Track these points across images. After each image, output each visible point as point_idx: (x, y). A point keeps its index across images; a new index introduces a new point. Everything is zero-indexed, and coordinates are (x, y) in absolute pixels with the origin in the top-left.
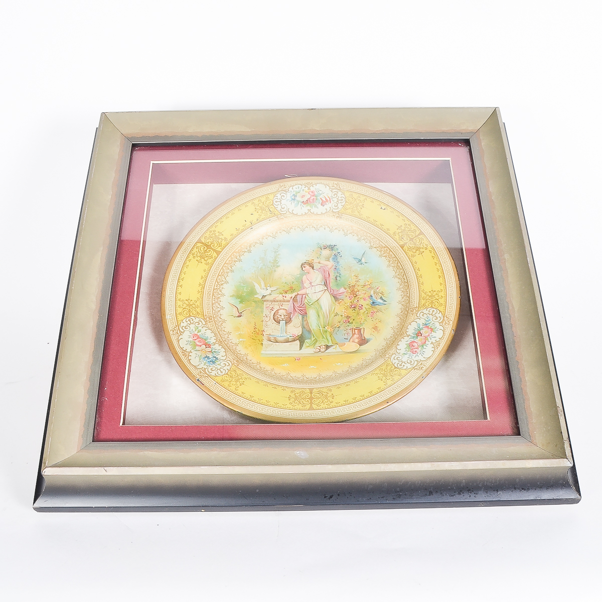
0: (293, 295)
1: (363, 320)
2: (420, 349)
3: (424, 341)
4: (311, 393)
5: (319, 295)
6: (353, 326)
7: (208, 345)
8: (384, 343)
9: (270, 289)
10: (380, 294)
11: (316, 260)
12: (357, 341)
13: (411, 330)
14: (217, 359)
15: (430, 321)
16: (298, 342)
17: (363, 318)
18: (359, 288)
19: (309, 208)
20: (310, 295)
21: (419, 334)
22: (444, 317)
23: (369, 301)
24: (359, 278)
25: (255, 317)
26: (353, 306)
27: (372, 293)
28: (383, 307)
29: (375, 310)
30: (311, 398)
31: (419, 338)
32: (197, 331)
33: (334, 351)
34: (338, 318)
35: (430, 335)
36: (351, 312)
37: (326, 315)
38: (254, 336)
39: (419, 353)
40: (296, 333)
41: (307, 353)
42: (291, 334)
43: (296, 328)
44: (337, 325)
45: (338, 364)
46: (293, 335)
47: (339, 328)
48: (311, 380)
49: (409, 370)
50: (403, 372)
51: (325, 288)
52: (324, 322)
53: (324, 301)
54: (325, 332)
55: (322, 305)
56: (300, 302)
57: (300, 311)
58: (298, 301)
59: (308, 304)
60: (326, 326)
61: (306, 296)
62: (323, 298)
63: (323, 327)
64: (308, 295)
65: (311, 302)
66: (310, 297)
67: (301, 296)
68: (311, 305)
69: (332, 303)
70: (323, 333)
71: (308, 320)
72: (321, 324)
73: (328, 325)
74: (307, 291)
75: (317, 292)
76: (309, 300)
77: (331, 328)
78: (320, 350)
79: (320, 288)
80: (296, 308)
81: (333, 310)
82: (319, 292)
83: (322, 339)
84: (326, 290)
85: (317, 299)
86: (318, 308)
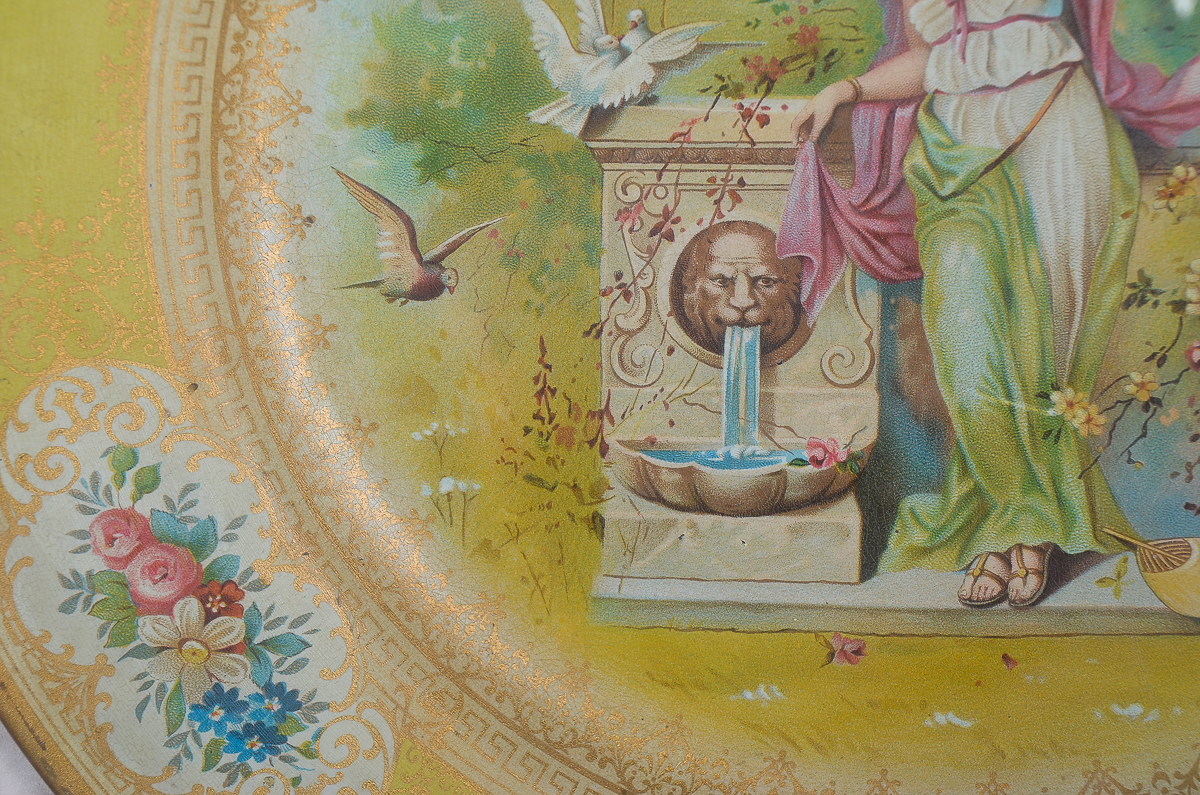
0: (822, 103)
5: (1017, 110)
7: (218, 595)
9: (643, 54)
14: (290, 700)
16: (848, 514)
20: (947, 109)
25: (537, 300)
32: (129, 487)
33: (1106, 599)
34: (1150, 325)
37: (1058, 291)
38: (541, 457)
40: (836, 436)
41: (912, 605)
42: (805, 442)
43: (836, 390)
44: (1142, 386)
45: (1126, 712)
46: (819, 453)
47: (1153, 407)
51: (1067, 46)
52: (1043, 352)
53: (1058, 167)
54: (1047, 434)
55: (1035, 206)
56: (867, 166)
57: (873, 248)
58: (860, 157)
59: (932, 189)
60: (1056, 388)
61: (921, 112)
62: (1048, 145)
63: (1033, 389)
64: (937, 109)
65: (953, 167)
66: (949, 124)
67: (880, 115)
68: (955, 194)
69: (1112, 187)
70: (1034, 444)
71: (925, 324)
72: (1018, 366)
73: (1071, 383)
74: (931, 73)
75: (1004, 80)
76: (938, 155)
77: (1093, 409)
78: (1004, 585)
79: (1029, 45)
80: (841, 214)
81: (1114, 253)
82: (1020, 88)
83: (1025, 492)
84: (1074, 65)
85: (998, 147)
86: (1002, 227)
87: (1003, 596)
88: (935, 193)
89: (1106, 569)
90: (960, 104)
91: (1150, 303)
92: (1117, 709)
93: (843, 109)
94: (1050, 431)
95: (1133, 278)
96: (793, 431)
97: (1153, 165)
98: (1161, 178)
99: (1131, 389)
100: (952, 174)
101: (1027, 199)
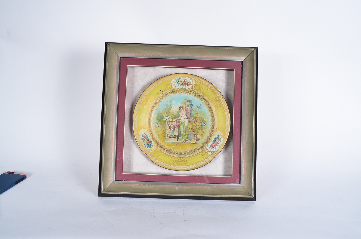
0: (176, 119)
3: (217, 144)
4: (180, 159)
5: (184, 120)
6: (195, 133)
7: (148, 140)
8: (204, 141)
9: (168, 117)
11: (184, 106)
12: (195, 139)
13: (213, 139)
14: (151, 145)
15: (219, 137)
17: (198, 130)
18: (198, 119)
19: (183, 86)
20: (181, 120)
21: (215, 141)
22: (224, 136)
23: (200, 124)
24: (198, 114)
25: (163, 128)
26: (195, 125)
27: (202, 121)
28: (205, 127)
29: (202, 128)
30: (180, 162)
35: (219, 142)
36: (194, 128)
37: (186, 128)
38: (163, 135)
39: (214, 148)
40: (176, 134)
43: (176, 132)
45: (189, 147)
48: (180, 153)
49: (211, 155)
50: (209, 155)
53: (186, 122)
55: (185, 124)
58: (178, 122)
60: (186, 132)
67: (179, 120)
68: (182, 123)
69: (188, 123)
71: (180, 129)
72: (184, 131)
74: (181, 118)
75: (184, 118)
77: (188, 133)
80: (177, 124)
81: (189, 126)
83: (185, 137)
87: (184, 142)
94: (186, 134)
96: (174, 134)
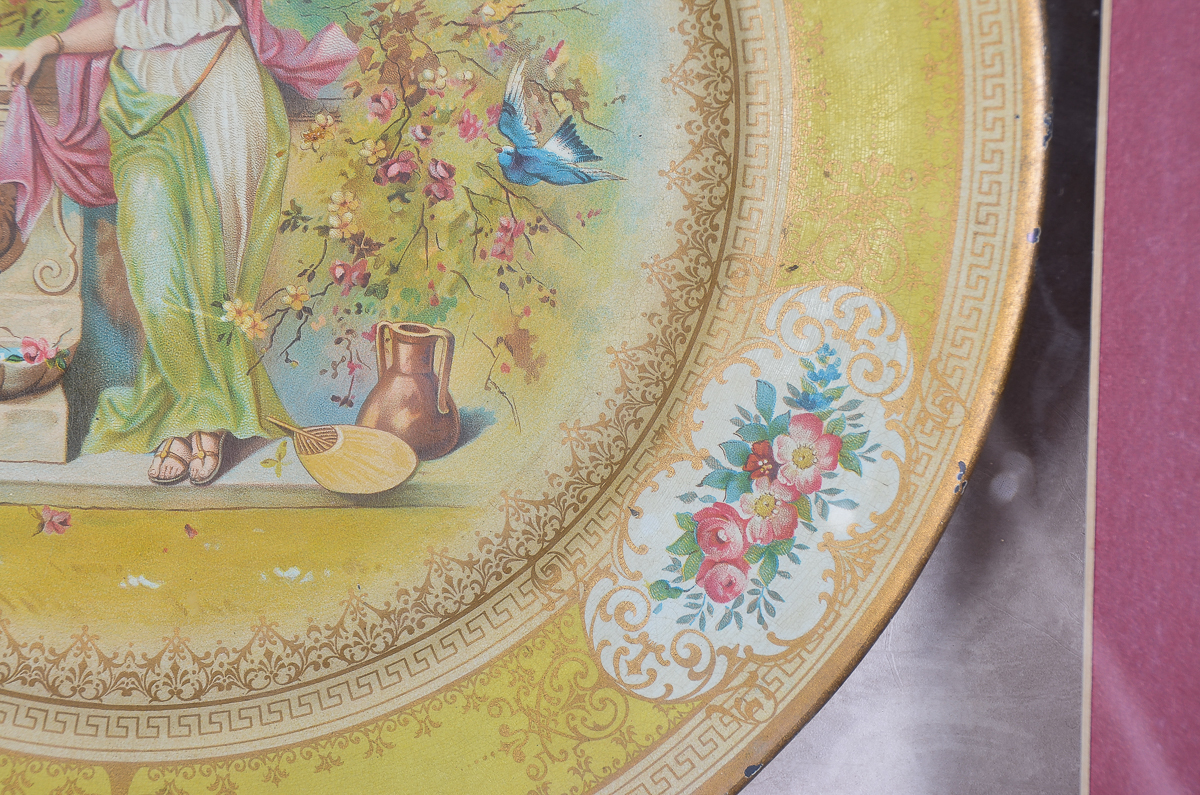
0: (31, 54)
1: (449, 278)
2: (754, 570)
3: (786, 521)
5: (189, 65)
6: (388, 312)
10: (563, 104)
12: (403, 419)
15: (832, 385)
16: (55, 403)
17: (450, 259)
18: (440, 39)
20: (134, 62)
21: (760, 462)
22: (920, 368)
23: (494, 146)
26: (394, 170)
27: (515, 84)
28: (573, 199)
29: (526, 216)
31: (759, 490)
33: (269, 477)
34: (301, 247)
35: (826, 484)
36: (374, 209)
37: (228, 217)
39: (748, 599)
40: (46, 336)
41: (110, 482)
42: (20, 340)
43: (46, 297)
44: (296, 297)
45: (286, 574)
46: (32, 351)
47: (305, 315)
48: (128, 682)
49: (676, 713)
50: (645, 721)
51: (228, 13)
52: (216, 267)
53: (225, 113)
54: (221, 338)
55: (207, 145)
56: (70, 108)
57: (75, 177)
58: (63, 100)
59: (123, 128)
60: (228, 298)
61: (113, 65)
62: (216, 94)
63: (209, 301)
64: (126, 62)
65: (140, 111)
66: (136, 75)
67: (79, 65)
68: (142, 133)
69: (268, 131)
70: (210, 345)
71: (120, 243)
72: (196, 279)
73: (240, 293)
74: (120, 31)
75: (178, 38)
76: (127, 100)
77: (258, 316)
78: (187, 465)
79: (197, 11)
80: (49, 147)
81: (271, 186)
82: (192, 47)
83: (203, 386)
84: (234, 29)
85: (176, 95)
86: (181, 162)
87: (185, 475)
88: (126, 132)
89: (268, 452)
90: (144, 58)
91: (301, 228)
92: (279, 572)
93: (49, 59)
94: (223, 335)
95: (287, 207)
96: (9, 331)
97: (299, 114)
98: (307, 124)
99: (287, 299)
100: (139, 117)
101: (200, 140)
